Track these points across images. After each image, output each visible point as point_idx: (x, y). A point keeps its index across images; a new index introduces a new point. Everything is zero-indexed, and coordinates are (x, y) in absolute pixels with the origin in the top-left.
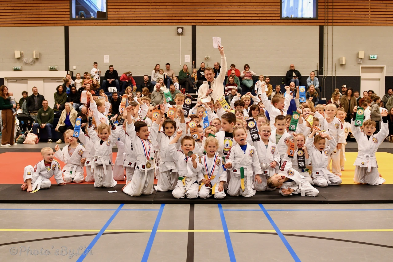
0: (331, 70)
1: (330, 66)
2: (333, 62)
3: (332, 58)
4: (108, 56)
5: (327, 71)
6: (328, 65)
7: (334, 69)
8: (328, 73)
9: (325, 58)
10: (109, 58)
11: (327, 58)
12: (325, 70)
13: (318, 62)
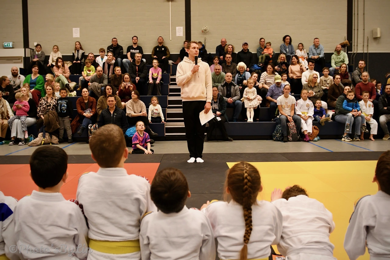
0: (362, 45)
1: (360, 40)
2: (365, 34)
3: (364, 30)
4: (78, 29)
5: (357, 46)
6: (358, 39)
7: (366, 44)
8: (358, 48)
9: (354, 30)
10: (79, 32)
11: (358, 30)
12: (354, 45)
13: (346, 35)
